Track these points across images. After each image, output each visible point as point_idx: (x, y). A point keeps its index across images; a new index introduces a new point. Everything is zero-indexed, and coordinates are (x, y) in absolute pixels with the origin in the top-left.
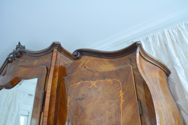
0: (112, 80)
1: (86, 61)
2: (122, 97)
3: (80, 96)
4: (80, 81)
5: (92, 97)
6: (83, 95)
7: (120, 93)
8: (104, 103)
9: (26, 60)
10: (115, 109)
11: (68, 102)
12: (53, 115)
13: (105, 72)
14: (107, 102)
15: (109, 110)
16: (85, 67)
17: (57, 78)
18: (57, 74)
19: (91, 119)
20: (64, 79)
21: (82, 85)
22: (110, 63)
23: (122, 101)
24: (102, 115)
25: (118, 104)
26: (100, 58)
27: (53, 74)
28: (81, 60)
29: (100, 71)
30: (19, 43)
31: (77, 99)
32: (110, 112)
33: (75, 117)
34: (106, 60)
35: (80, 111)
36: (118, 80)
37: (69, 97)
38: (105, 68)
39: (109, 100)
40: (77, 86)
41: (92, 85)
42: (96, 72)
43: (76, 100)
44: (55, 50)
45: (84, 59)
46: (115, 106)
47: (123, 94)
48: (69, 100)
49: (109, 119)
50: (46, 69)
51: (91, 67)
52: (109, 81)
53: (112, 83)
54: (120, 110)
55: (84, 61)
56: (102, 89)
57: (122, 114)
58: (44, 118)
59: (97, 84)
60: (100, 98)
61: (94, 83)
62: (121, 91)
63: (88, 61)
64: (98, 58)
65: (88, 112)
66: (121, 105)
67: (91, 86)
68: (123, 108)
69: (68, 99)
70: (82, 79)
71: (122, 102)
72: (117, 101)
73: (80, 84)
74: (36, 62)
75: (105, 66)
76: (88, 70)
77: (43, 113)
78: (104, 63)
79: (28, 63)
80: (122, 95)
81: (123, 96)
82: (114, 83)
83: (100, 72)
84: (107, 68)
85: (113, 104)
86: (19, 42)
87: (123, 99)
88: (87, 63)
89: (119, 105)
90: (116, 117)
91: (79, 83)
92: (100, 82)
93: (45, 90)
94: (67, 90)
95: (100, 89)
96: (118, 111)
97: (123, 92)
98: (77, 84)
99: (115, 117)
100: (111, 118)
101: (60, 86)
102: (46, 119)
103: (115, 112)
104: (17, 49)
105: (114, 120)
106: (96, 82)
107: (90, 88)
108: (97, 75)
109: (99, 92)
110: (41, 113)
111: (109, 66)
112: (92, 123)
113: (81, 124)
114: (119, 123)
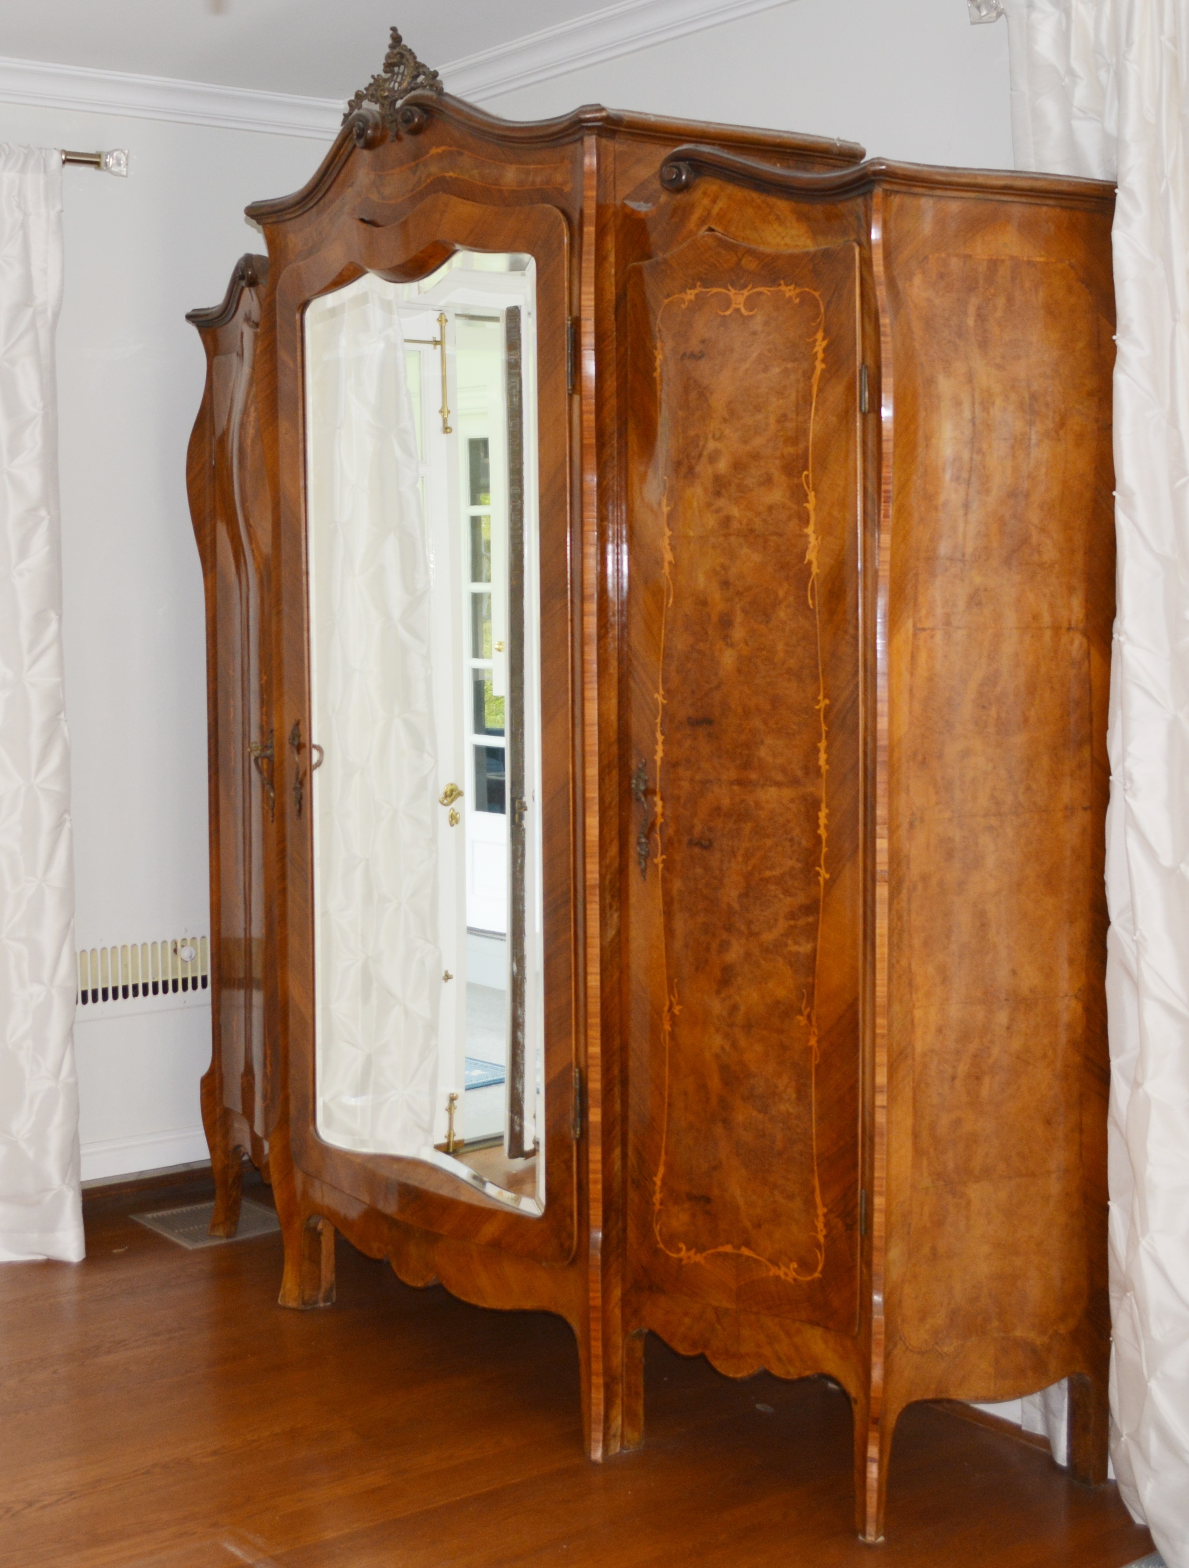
0: (798, 290)
1: (714, 201)
2: (820, 356)
3: (694, 345)
4: (693, 287)
5: (732, 350)
6: (703, 342)
7: (815, 341)
8: (766, 369)
9: (461, 154)
10: (798, 391)
11: (658, 363)
12: (612, 403)
13: (775, 258)
14: (776, 370)
15: (780, 394)
16: (711, 230)
17: (612, 259)
18: (610, 244)
19: (725, 420)
20: (639, 271)
21: (700, 303)
22: (799, 220)
23: (820, 366)
24: (759, 411)
25: (808, 375)
26: (763, 197)
27: (593, 257)
28: (696, 195)
29: (762, 248)
30: (396, 39)
31: (684, 354)
32: (781, 402)
33: (681, 413)
34: (783, 206)
35: (693, 395)
36: (817, 294)
37: (659, 345)
38: (778, 239)
39: (784, 360)
40: (683, 306)
41: (734, 306)
42: (750, 252)
43: (682, 358)
44: (591, 141)
45: (705, 193)
46: (798, 381)
47: (825, 343)
48: (659, 357)
49: (778, 421)
50: (564, 225)
51: (733, 229)
52: (788, 294)
53: (797, 301)
54: (811, 395)
55: (706, 202)
56: (766, 324)
57: (817, 409)
58: (585, 417)
59: (750, 302)
60: (755, 355)
61: (739, 298)
62: (820, 335)
63: (721, 204)
64: (755, 195)
65: (718, 401)
66: (815, 380)
67: (727, 308)
68: (820, 390)
69: (656, 353)
70: (700, 279)
71: (818, 372)
72: (805, 365)
73: (692, 297)
74: (510, 175)
75: (780, 229)
76: (721, 243)
77: (576, 398)
78: (778, 218)
79: (475, 172)
80: (820, 346)
81: (825, 350)
82: (802, 302)
83: (763, 254)
84: (788, 240)
85: (793, 377)
86: (394, 29)
87: (823, 361)
88: (716, 210)
89: (810, 378)
90: (797, 415)
91: (690, 295)
92: (760, 293)
93: (575, 313)
94: (651, 317)
95: (758, 323)
96: (806, 399)
97: (824, 339)
98: (683, 295)
99: (794, 417)
100: (782, 419)
101: (625, 295)
102: (590, 418)
103: (798, 400)
104: (389, 66)
105: (790, 425)
106: (746, 293)
107: (725, 316)
108: (750, 264)
109: (754, 333)
110: (571, 396)
111: (794, 232)
112: (727, 432)
113: (698, 436)
114: (806, 432)
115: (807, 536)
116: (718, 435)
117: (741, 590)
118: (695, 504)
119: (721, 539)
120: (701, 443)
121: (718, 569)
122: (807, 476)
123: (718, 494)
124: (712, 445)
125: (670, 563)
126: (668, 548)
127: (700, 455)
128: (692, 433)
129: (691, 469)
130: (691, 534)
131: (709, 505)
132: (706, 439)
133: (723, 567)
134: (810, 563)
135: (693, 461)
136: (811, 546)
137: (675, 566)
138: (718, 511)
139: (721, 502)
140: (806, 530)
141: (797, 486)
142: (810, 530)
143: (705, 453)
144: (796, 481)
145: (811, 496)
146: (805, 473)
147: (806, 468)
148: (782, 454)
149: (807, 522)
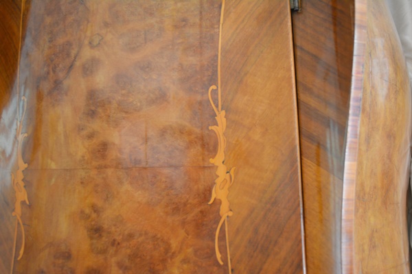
19: (106, 25)
24: (151, 14)
32: (179, 5)
33: (48, 20)
49: (176, 27)
57: (226, 11)
90: (201, 19)
99: (197, 20)
105: (193, 31)
112: (109, 37)
113: (69, 44)
114: (213, 39)
115: (213, 167)
116: (95, 43)
117: (119, 238)
118: (60, 128)
119: (93, 173)
120: (73, 52)
121: (87, 211)
122: (214, 92)
123: (92, 114)
124: (87, 53)
125: (23, 203)
126: (22, 184)
127: (71, 67)
128: (61, 40)
129: (57, 84)
130: (53, 166)
131: (80, 129)
132: (80, 46)
133: (95, 209)
134: (218, 203)
135: (61, 75)
136: (218, 181)
137: (30, 206)
138: (91, 136)
139: (96, 125)
140: (211, 161)
141: (200, 103)
142: (218, 160)
143: (78, 63)
144: (199, 98)
145: (221, 117)
146: (213, 87)
147: (213, 80)
148: (181, 65)
149: (213, 151)
